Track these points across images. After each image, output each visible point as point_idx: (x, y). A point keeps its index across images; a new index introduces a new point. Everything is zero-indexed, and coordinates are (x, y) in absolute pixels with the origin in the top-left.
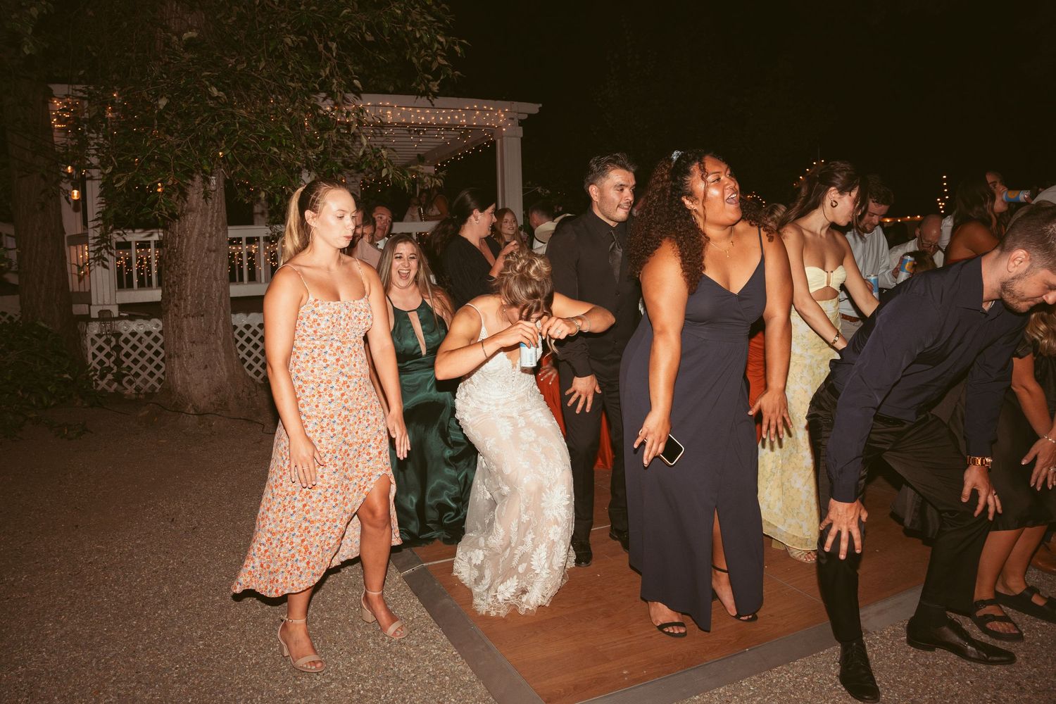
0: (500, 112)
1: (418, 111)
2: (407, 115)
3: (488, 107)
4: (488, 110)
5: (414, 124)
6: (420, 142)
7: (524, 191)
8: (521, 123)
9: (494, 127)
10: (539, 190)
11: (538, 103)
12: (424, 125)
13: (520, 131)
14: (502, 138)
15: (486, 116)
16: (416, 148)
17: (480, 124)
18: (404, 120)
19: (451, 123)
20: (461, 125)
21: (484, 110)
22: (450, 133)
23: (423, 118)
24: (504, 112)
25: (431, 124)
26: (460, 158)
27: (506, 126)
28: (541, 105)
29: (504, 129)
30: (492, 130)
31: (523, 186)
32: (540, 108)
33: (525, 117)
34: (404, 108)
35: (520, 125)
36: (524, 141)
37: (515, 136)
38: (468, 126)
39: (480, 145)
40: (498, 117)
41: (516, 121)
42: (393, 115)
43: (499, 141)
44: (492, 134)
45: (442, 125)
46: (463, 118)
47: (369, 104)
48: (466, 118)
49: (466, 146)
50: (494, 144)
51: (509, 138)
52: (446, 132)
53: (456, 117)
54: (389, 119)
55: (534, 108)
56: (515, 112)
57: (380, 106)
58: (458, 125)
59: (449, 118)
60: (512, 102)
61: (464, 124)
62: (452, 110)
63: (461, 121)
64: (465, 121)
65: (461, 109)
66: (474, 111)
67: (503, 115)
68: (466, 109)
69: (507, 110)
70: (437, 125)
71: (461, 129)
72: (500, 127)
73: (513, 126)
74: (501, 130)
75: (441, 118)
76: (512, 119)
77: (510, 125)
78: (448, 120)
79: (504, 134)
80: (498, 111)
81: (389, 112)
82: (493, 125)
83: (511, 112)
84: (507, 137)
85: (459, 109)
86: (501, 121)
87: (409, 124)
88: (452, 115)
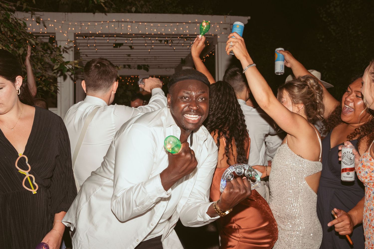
0: (216, 24)
1: (152, 25)
2: (143, 28)
5: (148, 34)
6: (152, 49)
9: (211, 35)
11: (247, 16)
12: (155, 35)
16: (150, 52)
18: (140, 32)
19: (177, 33)
20: (184, 35)
23: (155, 30)
24: (220, 24)
25: (161, 34)
27: (220, 35)
28: (249, 18)
29: (219, 37)
30: (210, 38)
32: (249, 20)
34: (140, 23)
38: (190, 35)
40: (215, 28)
42: (131, 28)
44: (210, 41)
45: (170, 35)
47: (114, 20)
48: (189, 29)
51: (222, 44)
53: (181, 29)
54: (129, 31)
55: (244, 20)
56: (228, 24)
57: (122, 22)
58: (182, 35)
59: (175, 29)
60: (226, 16)
61: (186, 33)
62: (178, 24)
63: (184, 32)
64: (187, 31)
65: (185, 23)
66: (195, 24)
67: (218, 26)
68: (189, 23)
69: (221, 22)
70: (166, 35)
71: (185, 37)
72: (216, 36)
73: (226, 34)
74: (217, 37)
75: (169, 30)
76: (226, 29)
77: (223, 33)
78: (175, 31)
79: (218, 40)
80: (214, 23)
81: (129, 26)
82: (210, 34)
83: (225, 24)
84: (222, 42)
85: (183, 23)
86: (216, 30)
87: (144, 35)
88: (178, 28)
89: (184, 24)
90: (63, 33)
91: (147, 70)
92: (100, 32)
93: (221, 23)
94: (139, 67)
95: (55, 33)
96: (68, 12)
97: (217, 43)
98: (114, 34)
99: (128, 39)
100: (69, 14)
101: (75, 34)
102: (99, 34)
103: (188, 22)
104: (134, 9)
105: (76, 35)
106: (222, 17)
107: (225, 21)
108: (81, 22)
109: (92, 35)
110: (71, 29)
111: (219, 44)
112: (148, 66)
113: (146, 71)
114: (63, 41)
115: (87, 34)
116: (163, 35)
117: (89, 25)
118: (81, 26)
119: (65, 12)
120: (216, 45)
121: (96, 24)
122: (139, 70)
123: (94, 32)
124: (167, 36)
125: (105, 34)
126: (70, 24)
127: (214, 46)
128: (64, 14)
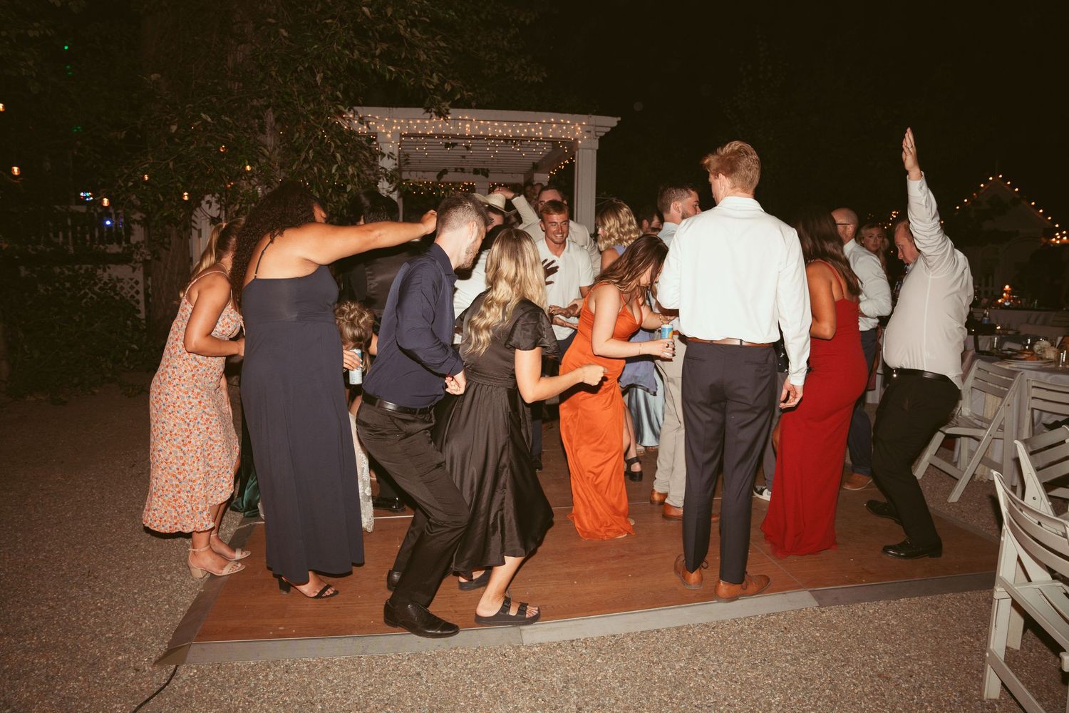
0: (577, 125)
1: (496, 124)
2: (485, 128)
3: (565, 120)
4: (565, 124)
5: (491, 136)
6: (496, 154)
9: (570, 139)
11: (617, 117)
12: (500, 138)
13: (596, 145)
15: (562, 129)
17: (556, 137)
18: (481, 133)
19: (527, 135)
20: (536, 138)
21: (561, 123)
23: (500, 131)
24: (581, 125)
25: (508, 136)
27: (582, 139)
28: (619, 119)
29: (580, 142)
30: (568, 143)
32: (618, 122)
34: (482, 122)
35: (596, 138)
37: (591, 149)
38: (544, 138)
40: (575, 130)
41: (593, 133)
42: (471, 128)
45: (519, 137)
46: (538, 132)
48: (543, 130)
51: (584, 151)
53: (533, 130)
54: (468, 131)
55: (613, 122)
56: (593, 126)
57: (460, 119)
58: (534, 137)
59: (526, 130)
61: (540, 136)
62: (529, 124)
64: (541, 133)
66: (551, 124)
67: (579, 128)
68: (543, 123)
69: (584, 123)
70: (513, 137)
71: (537, 141)
72: (576, 140)
73: (589, 139)
74: (578, 142)
75: (518, 131)
76: (589, 132)
77: (586, 137)
79: (579, 147)
80: (575, 124)
81: (468, 125)
82: (569, 137)
83: (588, 125)
84: (583, 149)
86: (577, 133)
87: (486, 136)
88: (529, 128)
89: (537, 123)
90: (387, 133)
91: (487, 176)
92: (431, 132)
93: (584, 125)
94: (476, 172)
95: (376, 133)
96: (393, 107)
97: (578, 149)
98: (449, 135)
99: (466, 141)
100: (394, 109)
101: (401, 134)
102: (430, 134)
103: (542, 121)
104: (474, 104)
105: (401, 136)
106: (585, 117)
107: (589, 122)
108: (408, 119)
109: (421, 136)
110: (397, 128)
111: (580, 150)
112: (488, 170)
113: (484, 178)
114: (386, 143)
115: (416, 134)
117: (418, 124)
118: (409, 124)
119: (389, 107)
120: (577, 152)
121: (427, 122)
122: (475, 176)
123: (424, 132)
124: (515, 139)
125: (437, 135)
126: (395, 121)
127: (574, 152)
128: (388, 109)
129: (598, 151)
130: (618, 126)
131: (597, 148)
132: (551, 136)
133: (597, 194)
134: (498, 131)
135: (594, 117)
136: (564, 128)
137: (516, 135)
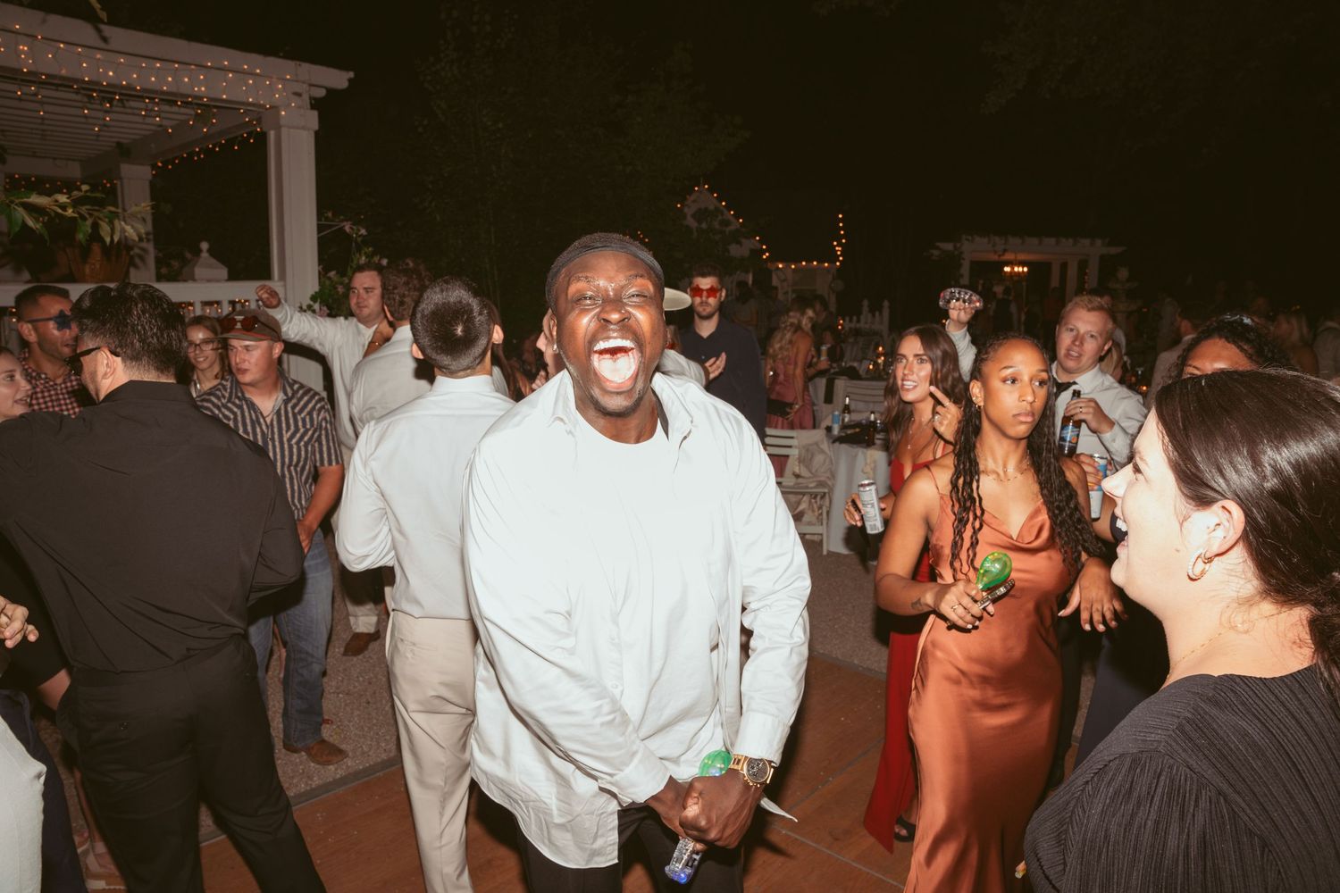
0: (274, 80)
3: (252, 66)
4: (251, 73)
5: (90, 82)
7: (320, 228)
8: (316, 104)
9: (264, 106)
10: (347, 229)
11: (346, 68)
12: (114, 87)
13: (313, 119)
14: (278, 128)
15: (247, 85)
17: (234, 99)
18: (63, 72)
19: (174, 90)
20: (195, 97)
21: (244, 72)
22: (175, 109)
24: (282, 79)
26: (199, 157)
27: (286, 107)
28: (351, 74)
29: (283, 113)
30: (258, 113)
31: (319, 219)
32: (349, 80)
33: (321, 93)
34: (61, 45)
35: (313, 107)
36: (321, 139)
37: (303, 128)
38: (210, 99)
39: (236, 137)
40: (271, 88)
41: (306, 97)
43: (272, 135)
44: (259, 120)
45: (156, 92)
46: (200, 84)
48: (207, 83)
49: (206, 137)
50: (262, 137)
51: (292, 130)
52: (166, 108)
53: (187, 80)
55: (339, 79)
56: (304, 82)
58: (189, 96)
59: (170, 79)
60: (298, 63)
61: (201, 95)
62: (176, 66)
63: (196, 89)
64: (203, 89)
65: (195, 65)
66: (223, 72)
67: (280, 86)
68: (207, 67)
69: (289, 77)
70: (143, 90)
71: (197, 104)
72: (275, 108)
73: (300, 107)
74: (277, 113)
76: (298, 94)
77: (293, 105)
78: (168, 83)
79: (282, 122)
80: (271, 78)
82: (262, 102)
83: (297, 81)
84: (289, 127)
85: (190, 64)
86: (277, 96)
87: (76, 81)
88: (175, 73)
89: (193, 67)
93: (288, 80)
103: (204, 64)
106: (291, 64)
107: (297, 75)
111: (284, 131)
116: (135, 89)
120: (272, 133)
124: (147, 95)
129: (316, 133)
130: (350, 86)
131: (316, 126)
132: (224, 97)
133: (320, 214)
134: (106, 73)
135: (306, 67)
136: (251, 82)
137: (149, 87)
